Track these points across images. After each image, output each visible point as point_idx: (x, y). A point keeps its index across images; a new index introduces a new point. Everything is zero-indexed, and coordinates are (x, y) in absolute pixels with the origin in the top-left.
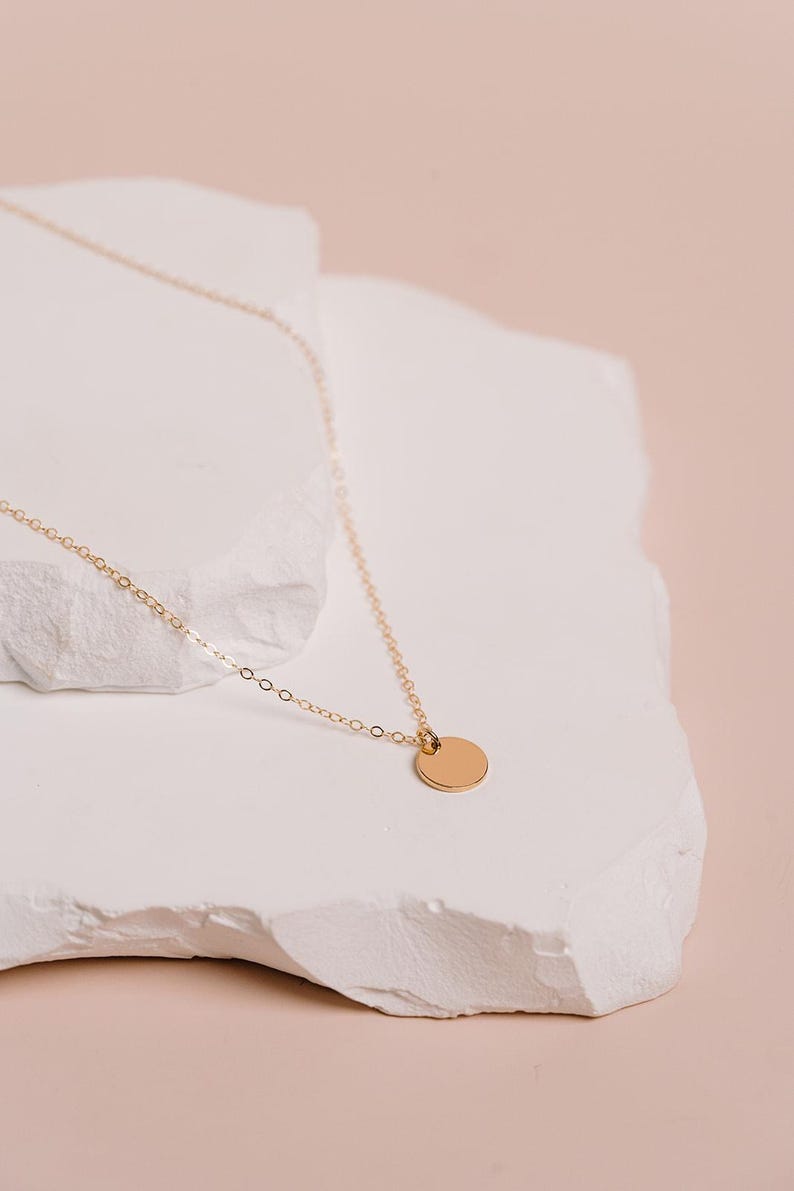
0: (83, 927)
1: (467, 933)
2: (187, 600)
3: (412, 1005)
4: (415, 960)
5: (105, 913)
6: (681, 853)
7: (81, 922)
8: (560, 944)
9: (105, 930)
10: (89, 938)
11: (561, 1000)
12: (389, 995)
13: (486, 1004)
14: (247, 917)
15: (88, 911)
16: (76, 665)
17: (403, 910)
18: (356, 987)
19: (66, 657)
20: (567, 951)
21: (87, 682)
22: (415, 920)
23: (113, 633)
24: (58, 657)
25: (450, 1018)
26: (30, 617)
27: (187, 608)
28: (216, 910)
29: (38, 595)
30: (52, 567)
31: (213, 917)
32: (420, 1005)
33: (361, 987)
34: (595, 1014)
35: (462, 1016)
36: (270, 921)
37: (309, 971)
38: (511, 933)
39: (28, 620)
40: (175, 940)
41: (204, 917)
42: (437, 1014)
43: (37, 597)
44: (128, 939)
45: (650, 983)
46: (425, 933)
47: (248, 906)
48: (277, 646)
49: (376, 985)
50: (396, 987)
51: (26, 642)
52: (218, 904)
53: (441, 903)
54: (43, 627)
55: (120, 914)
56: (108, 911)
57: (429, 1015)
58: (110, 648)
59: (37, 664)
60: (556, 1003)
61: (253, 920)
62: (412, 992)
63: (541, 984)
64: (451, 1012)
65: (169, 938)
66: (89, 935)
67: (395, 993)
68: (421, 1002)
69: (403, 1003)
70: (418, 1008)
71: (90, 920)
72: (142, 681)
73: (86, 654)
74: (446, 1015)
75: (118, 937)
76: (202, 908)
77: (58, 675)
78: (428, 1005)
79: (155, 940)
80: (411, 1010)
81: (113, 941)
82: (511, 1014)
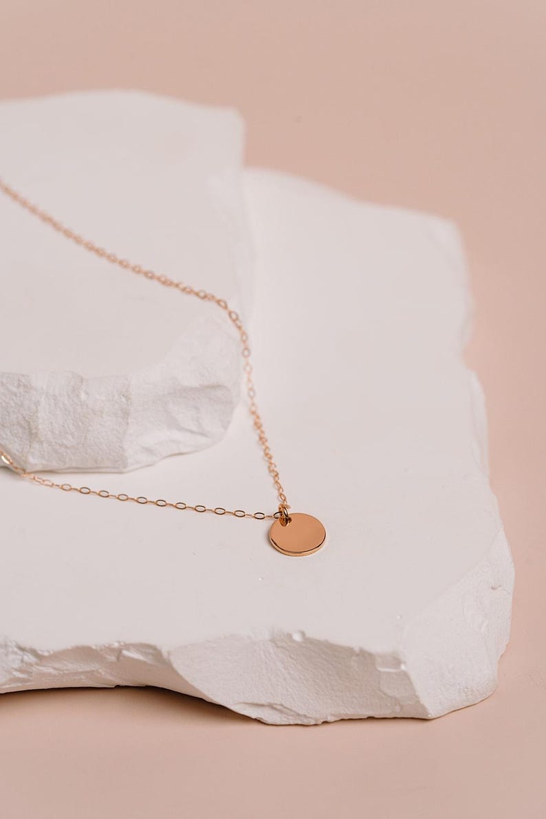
0: (24, 665)
1: (324, 656)
2: (128, 398)
3: (286, 716)
4: (285, 679)
5: (40, 652)
6: (493, 588)
7: (22, 661)
8: (397, 662)
9: (42, 666)
10: (29, 673)
11: (402, 707)
12: (267, 708)
13: (342, 712)
14: (151, 651)
15: (27, 651)
16: (44, 451)
17: (273, 641)
18: (241, 703)
19: (36, 445)
20: (403, 667)
21: (54, 465)
22: (282, 647)
23: (71, 426)
24: (30, 446)
25: (316, 725)
26: (9, 416)
27: (128, 405)
28: (128, 646)
29: (14, 398)
30: (23, 375)
31: (125, 652)
32: (292, 716)
33: (245, 703)
34: (430, 716)
35: (325, 722)
36: (169, 653)
37: (203, 691)
38: (358, 655)
39: (7, 418)
40: (99, 673)
41: (118, 652)
42: (305, 722)
43: (13, 400)
44: (61, 672)
45: (472, 691)
46: (291, 658)
47: (152, 642)
48: (203, 434)
49: (256, 701)
50: (272, 702)
51: (6, 434)
52: (127, 642)
53: (303, 634)
54: (18, 422)
55: (52, 652)
56: (41, 651)
57: (300, 722)
58: (70, 437)
59: (15, 451)
60: (398, 709)
61: (155, 652)
62: (285, 705)
63: (384, 694)
64: (316, 720)
65: (93, 671)
66: (30, 670)
67: (271, 706)
68: (292, 713)
69: (280, 715)
70: (290, 718)
71: (29, 658)
72: (96, 463)
73: (51, 442)
74: (313, 722)
75: (52, 671)
76: (116, 645)
77: (31, 460)
78: (298, 715)
79: (81, 673)
80: (286, 720)
81: (50, 674)
82: (365, 719)
